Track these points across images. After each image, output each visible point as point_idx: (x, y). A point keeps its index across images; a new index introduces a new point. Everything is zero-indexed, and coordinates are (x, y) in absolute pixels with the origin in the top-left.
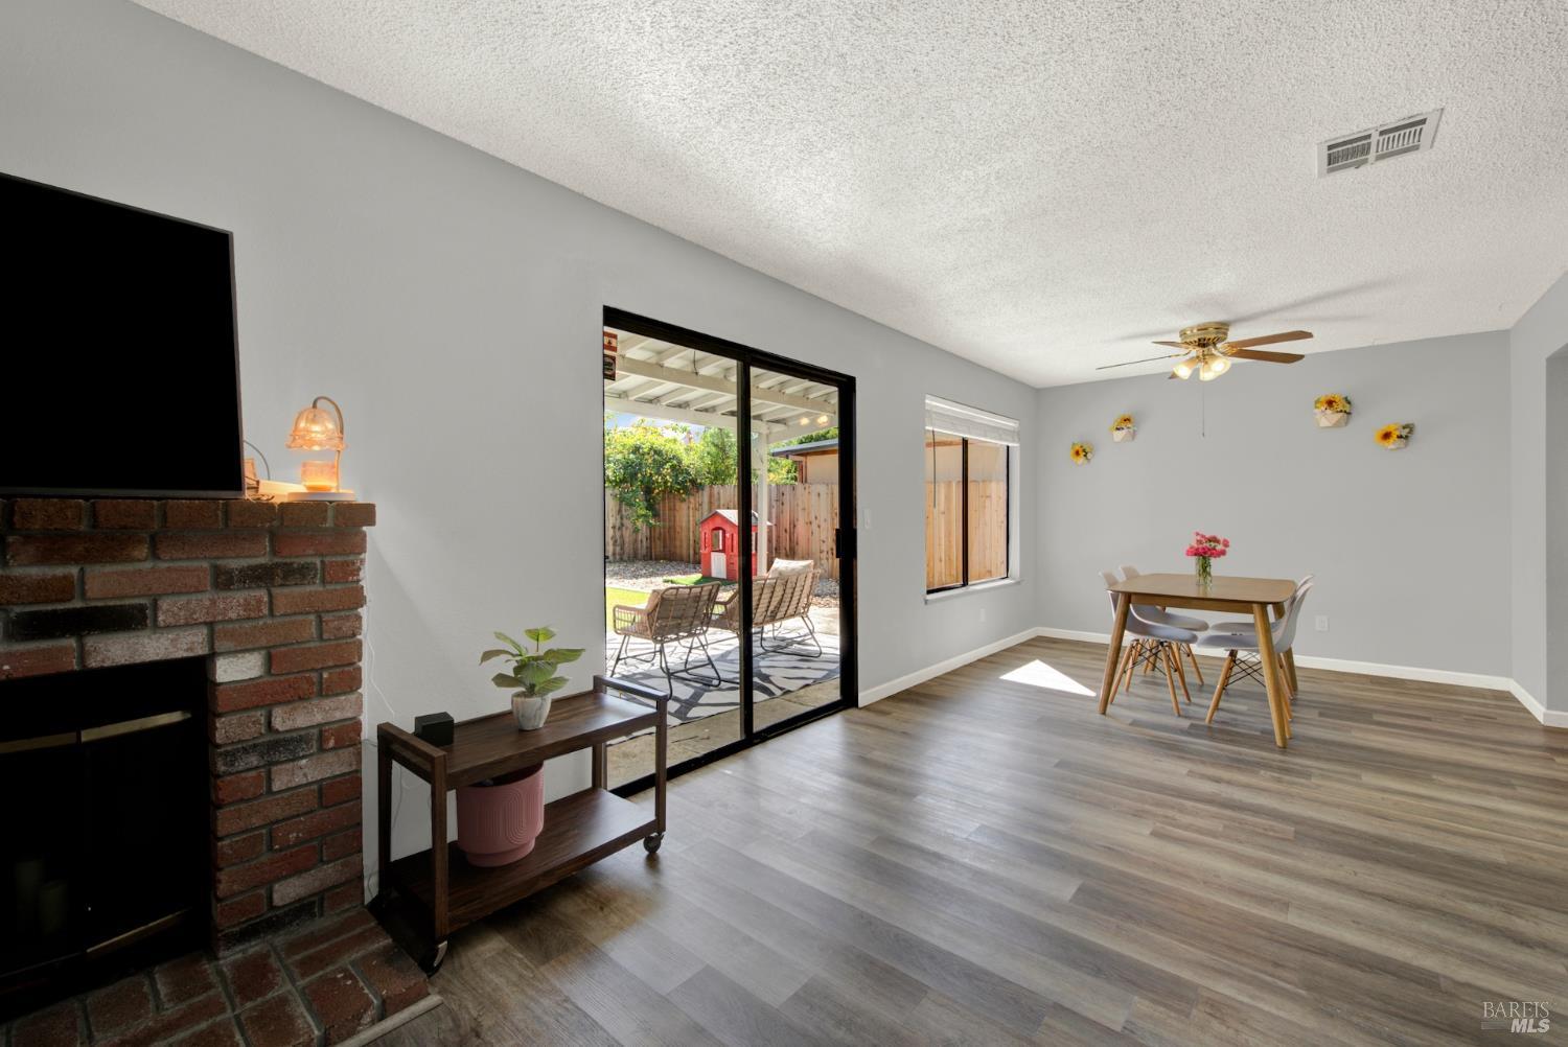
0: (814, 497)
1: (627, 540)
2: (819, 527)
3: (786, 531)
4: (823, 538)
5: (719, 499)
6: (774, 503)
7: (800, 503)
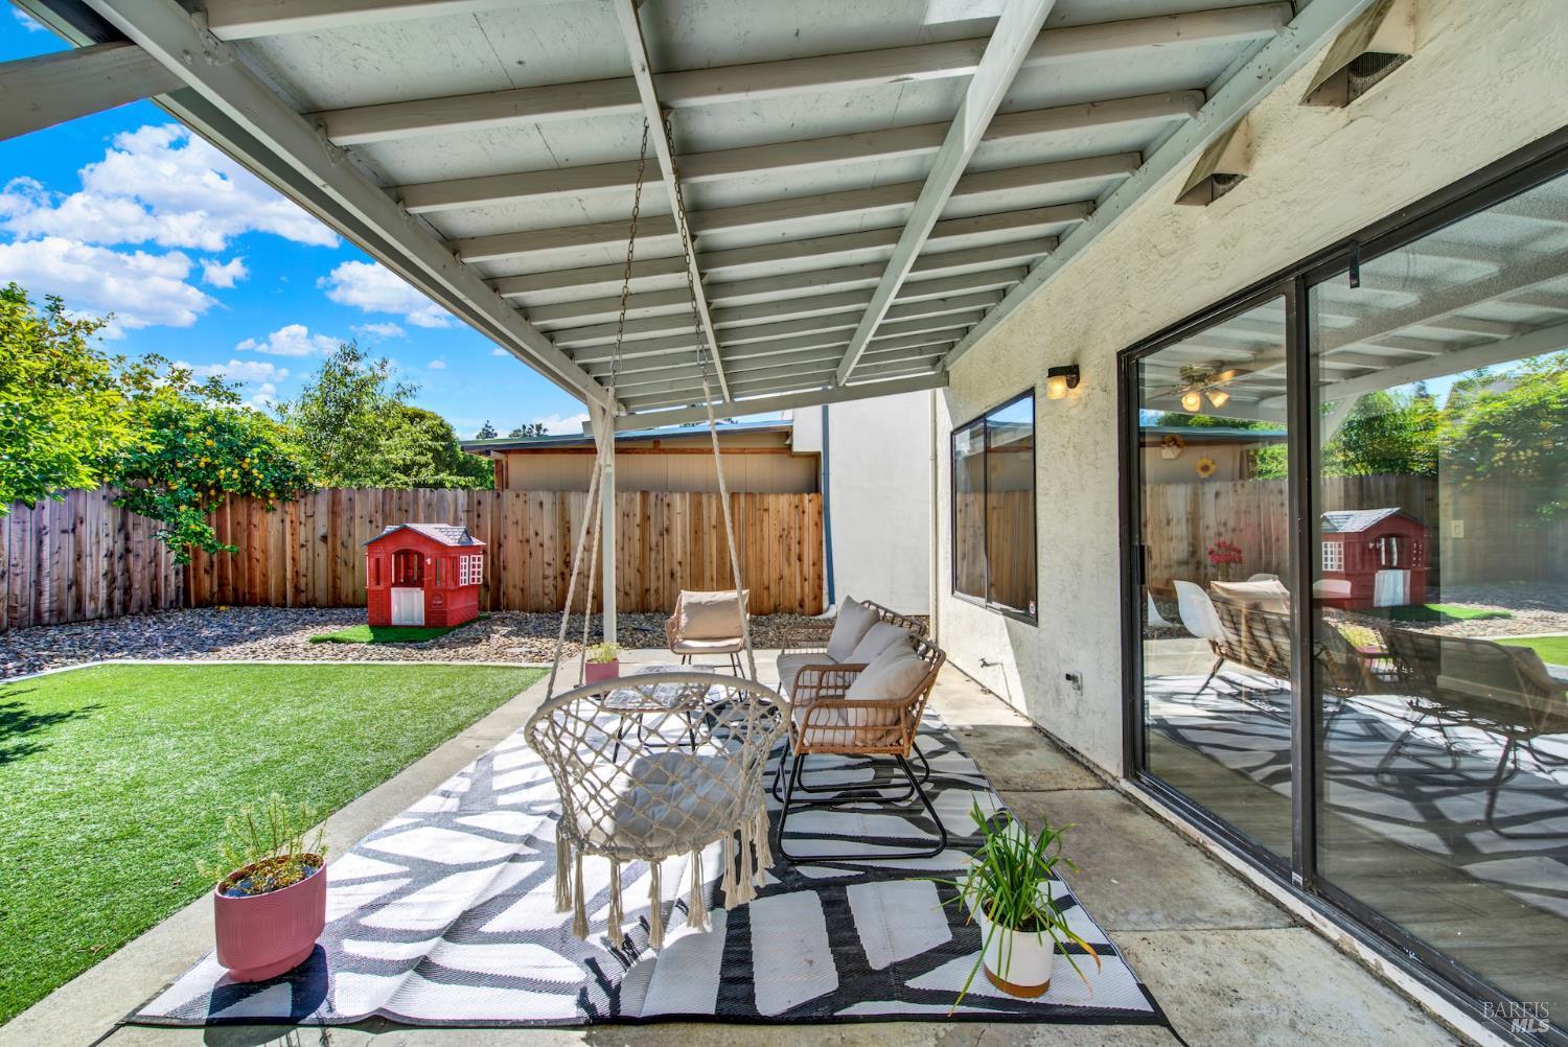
4: (548, 558)
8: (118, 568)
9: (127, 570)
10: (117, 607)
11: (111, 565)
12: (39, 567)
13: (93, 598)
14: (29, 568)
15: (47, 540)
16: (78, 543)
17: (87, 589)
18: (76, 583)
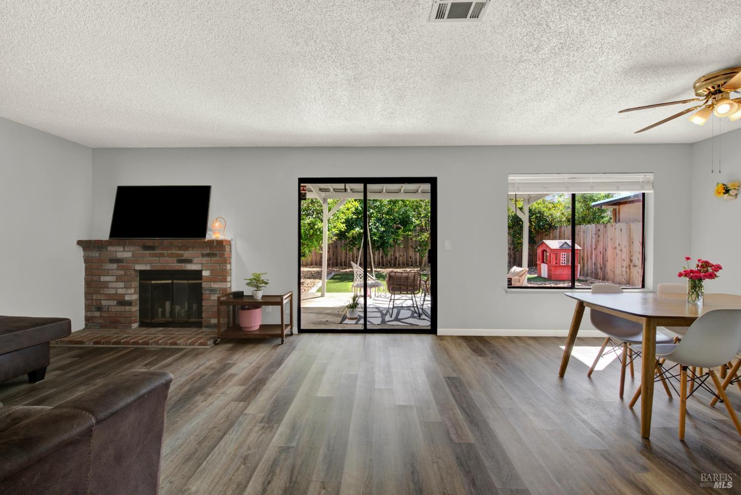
0: (618, 230)
2: (621, 250)
3: (600, 253)
4: (624, 257)
5: (564, 234)
6: (594, 236)
7: (609, 235)
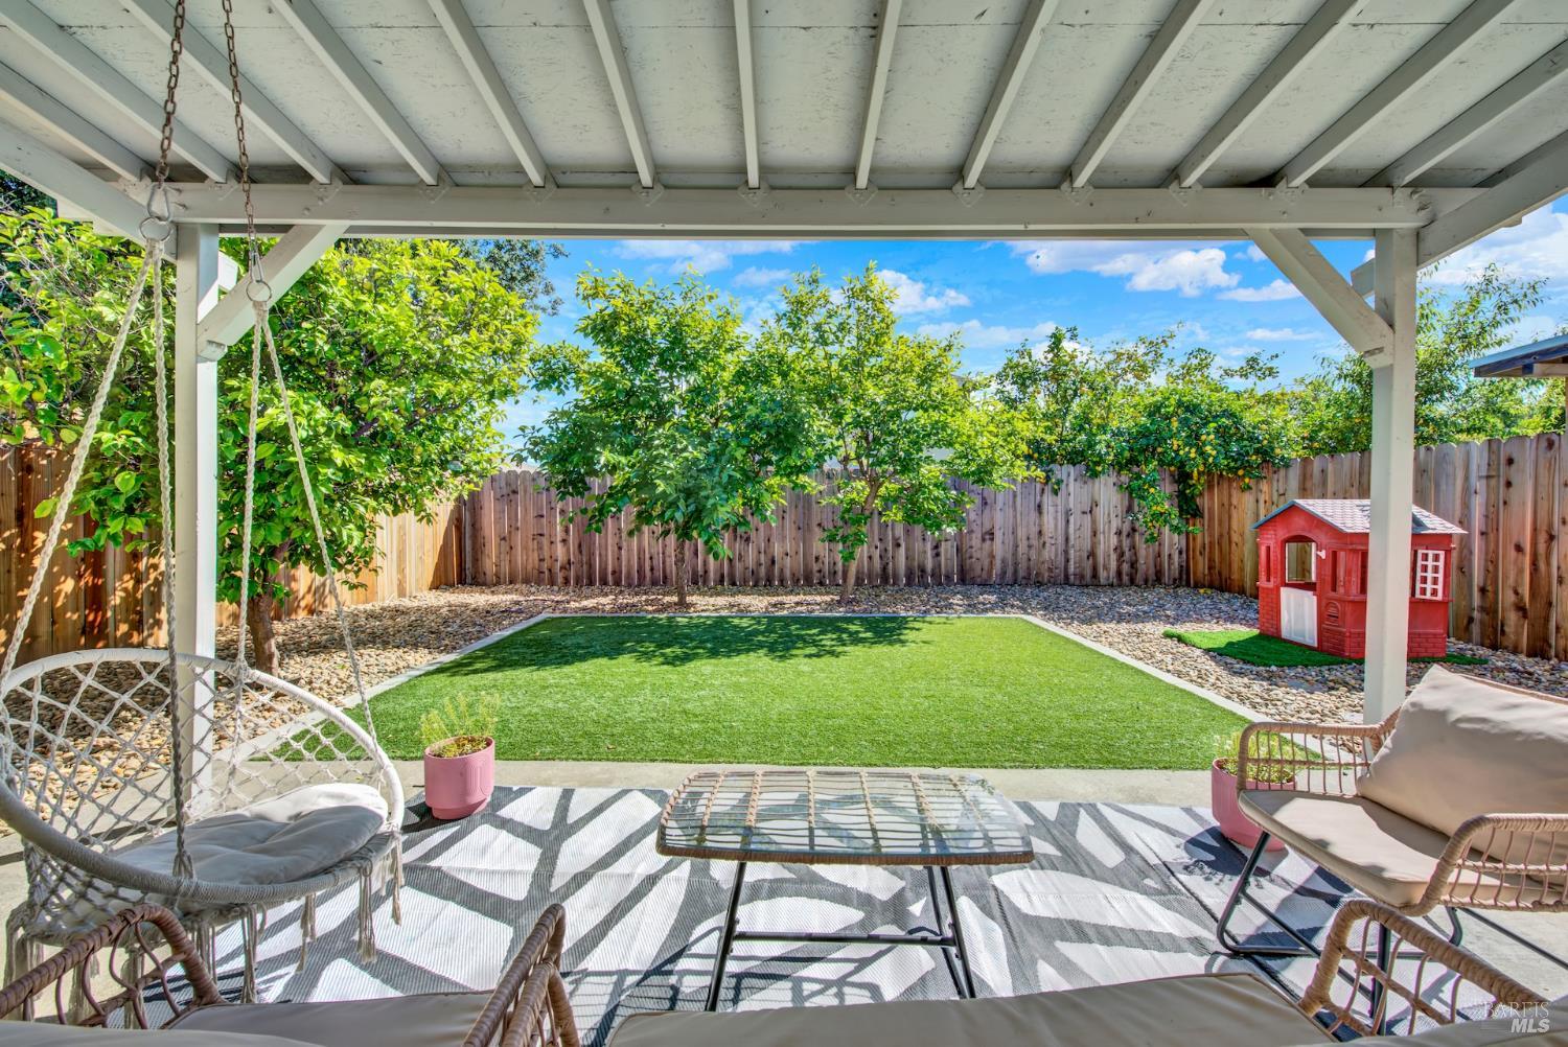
1: (1142, 553)
8: (1126, 543)
9: (1133, 547)
10: (1125, 578)
11: (1120, 541)
12: (1067, 539)
13: (1106, 568)
14: (1061, 540)
15: (1072, 519)
16: (1094, 522)
17: (1101, 560)
18: (1092, 554)
